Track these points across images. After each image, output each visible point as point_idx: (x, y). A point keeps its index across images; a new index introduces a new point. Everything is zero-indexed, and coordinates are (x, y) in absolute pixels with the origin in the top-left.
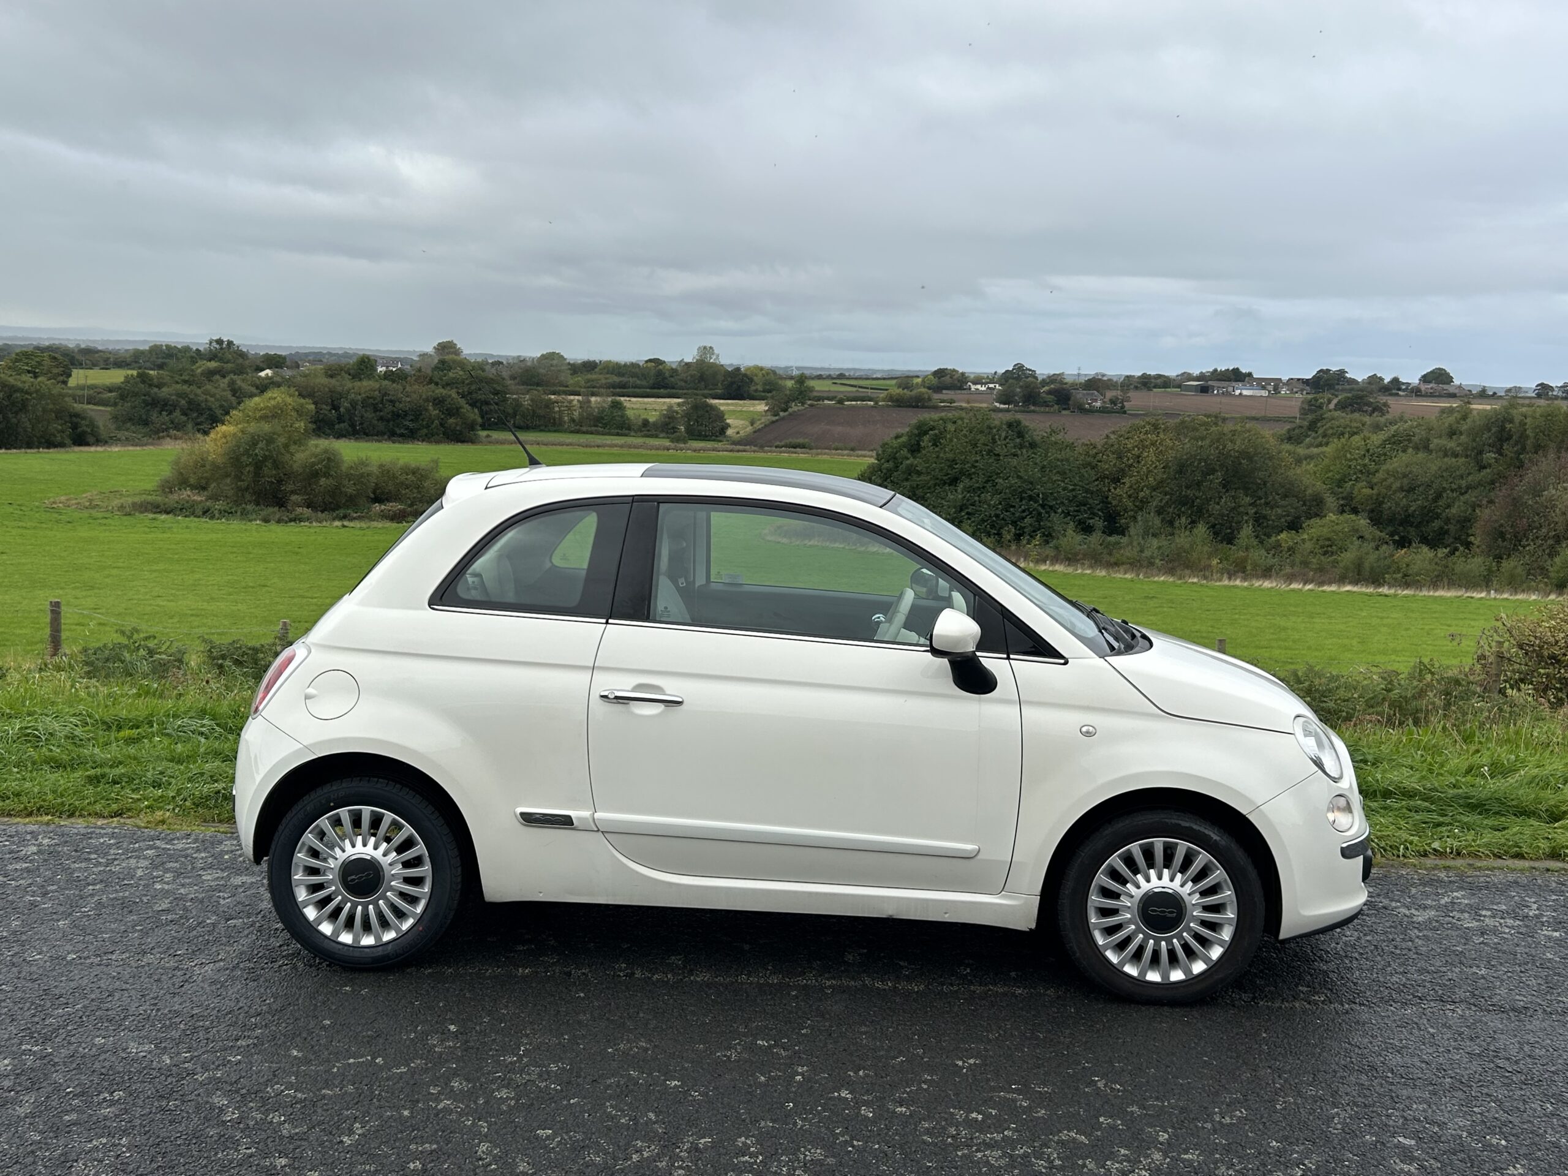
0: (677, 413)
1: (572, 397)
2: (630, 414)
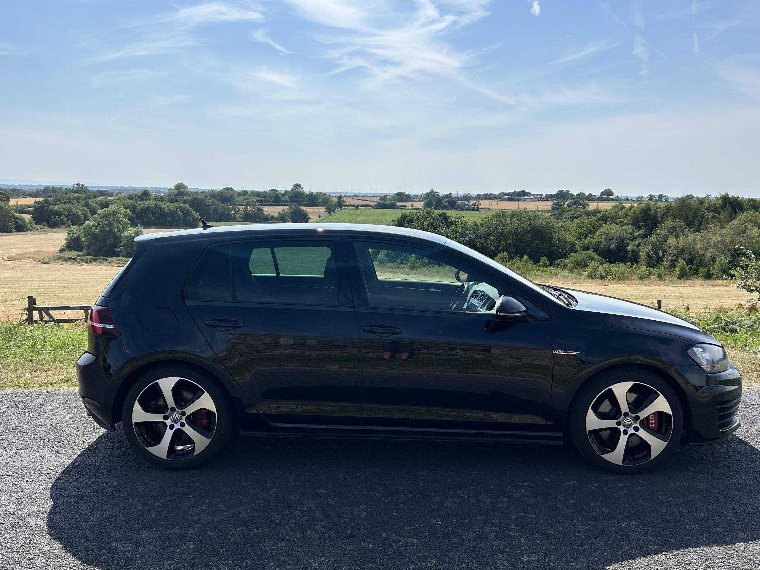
0: (287, 212)
2: (266, 213)
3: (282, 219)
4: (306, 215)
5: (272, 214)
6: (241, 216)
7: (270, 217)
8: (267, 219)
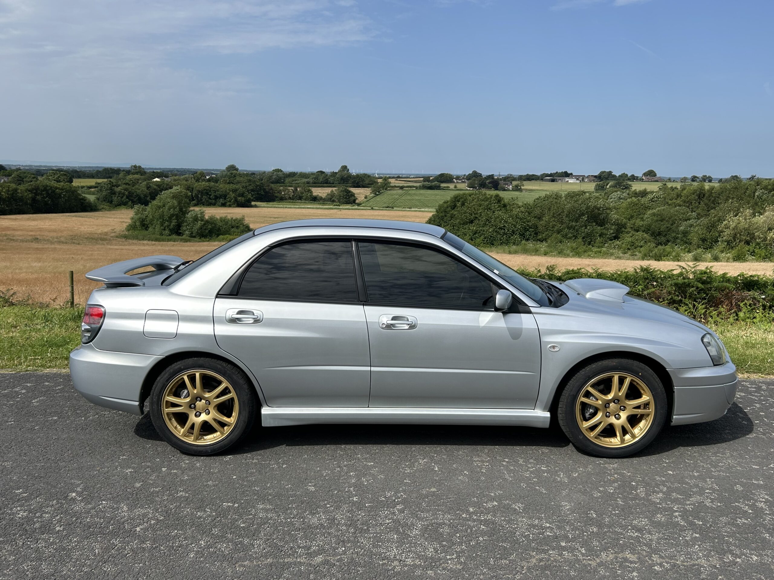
0: (335, 194)
2: (315, 194)
3: (330, 200)
4: (353, 195)
5: (320, 195)
7: (318, 198)
8: (315, 199)
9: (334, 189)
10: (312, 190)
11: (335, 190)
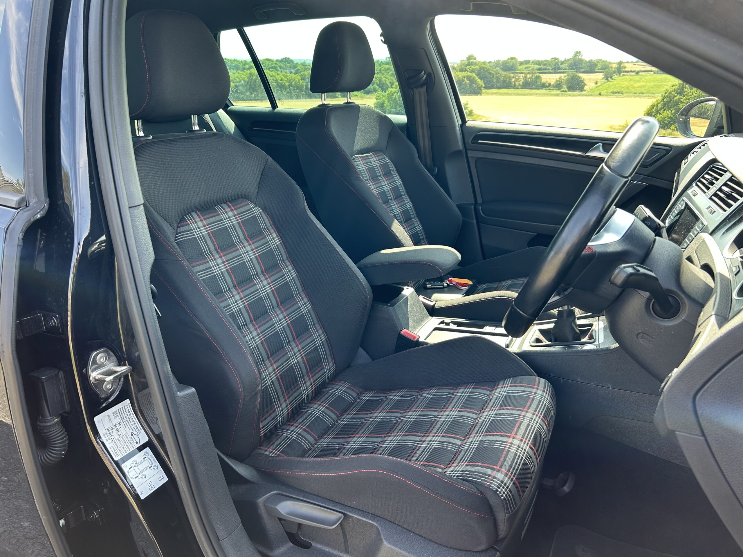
0: (563, 80)
1: (520, 75)
2: (543, 81)
3: (558, 86)
4: (582, 82)
5: (549, 81)
6: (521, 83)
7: (547, 84)
8: (544, 86)
9: (562, 75)
10: (541, 76)
11: (565, 76)
